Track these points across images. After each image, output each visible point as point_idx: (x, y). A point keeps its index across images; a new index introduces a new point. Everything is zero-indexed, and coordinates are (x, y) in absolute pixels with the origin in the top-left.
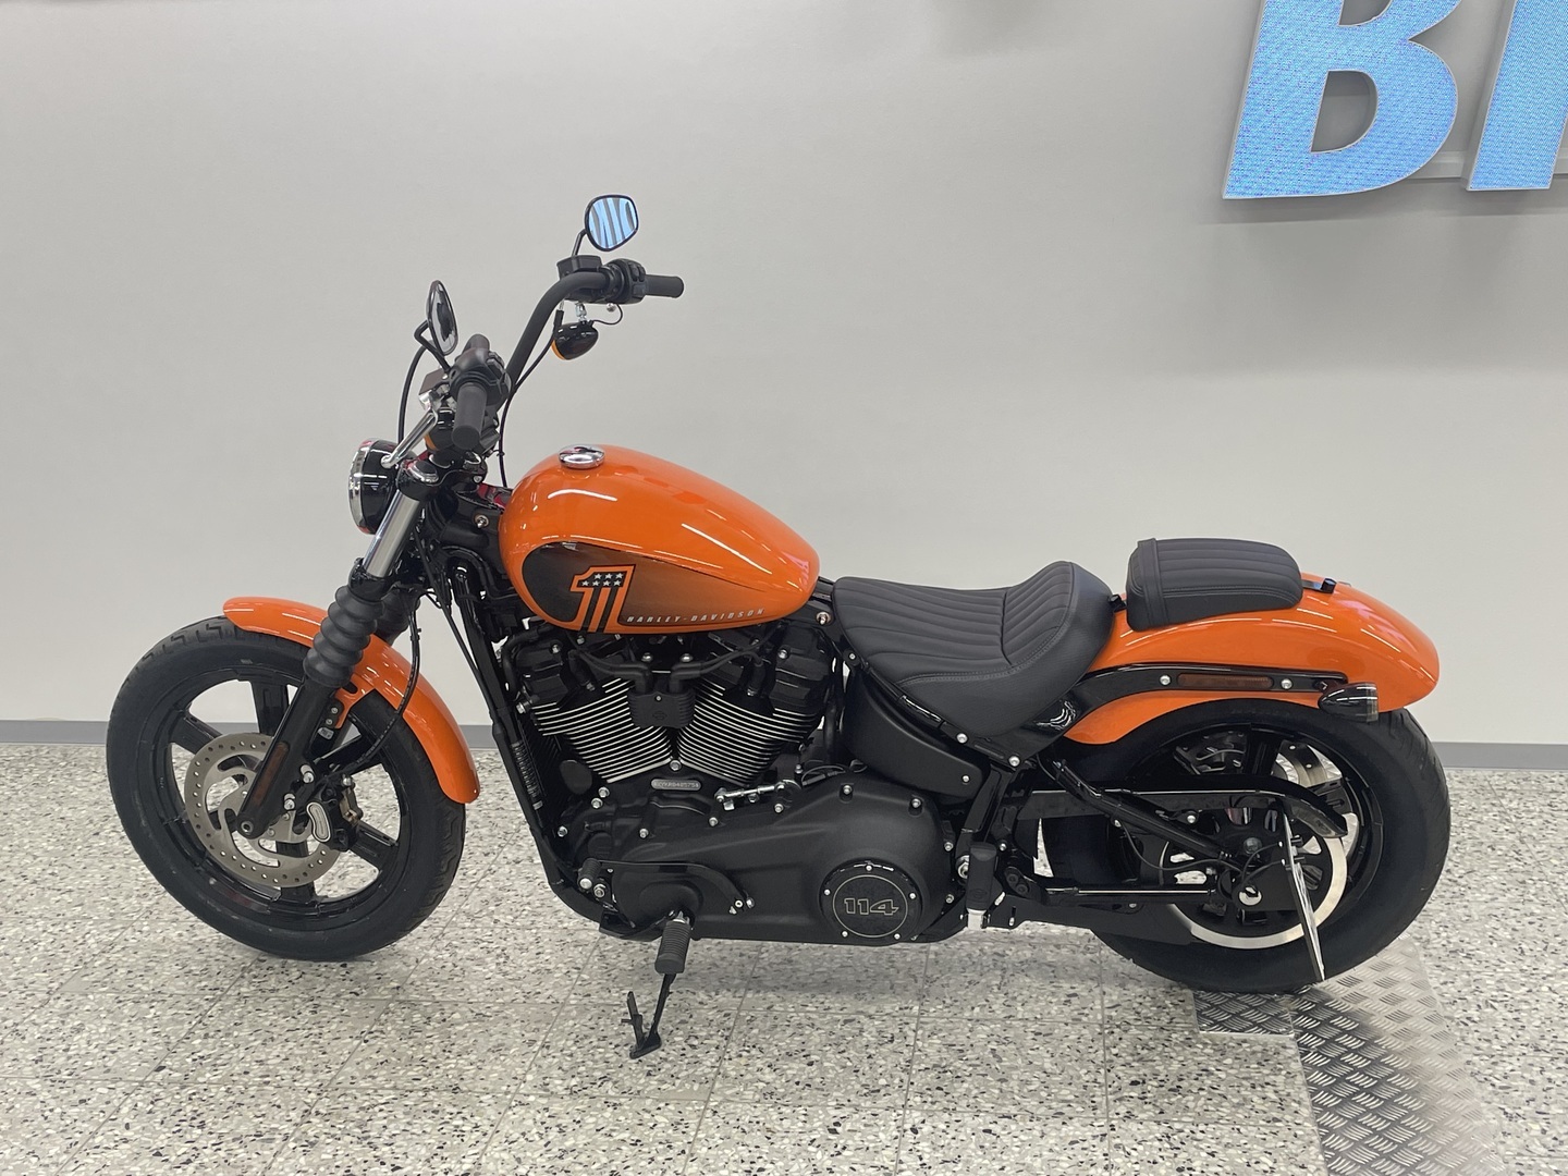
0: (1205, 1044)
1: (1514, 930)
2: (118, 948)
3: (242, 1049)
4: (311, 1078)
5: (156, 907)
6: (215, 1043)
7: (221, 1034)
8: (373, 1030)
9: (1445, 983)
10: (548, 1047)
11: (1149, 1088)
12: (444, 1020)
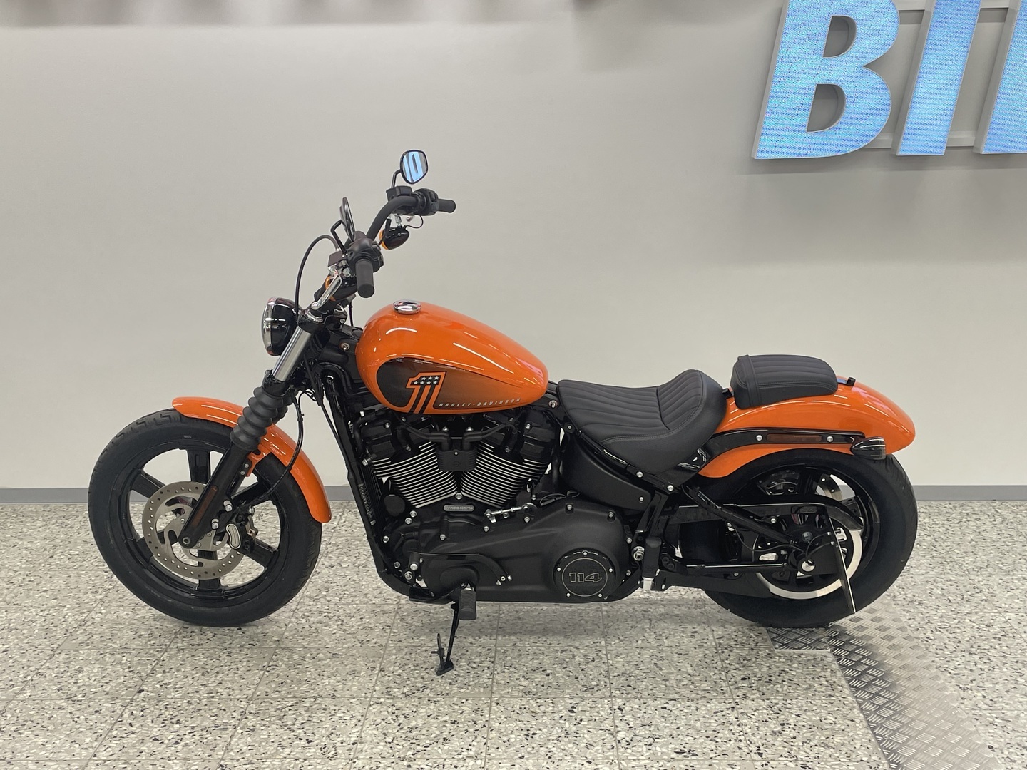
0: (780, 656)
1: (942, 589)
2: (89, 623)
3: (190, 678)
4: (240, 694)
5: (105, 598)
6: (171, 676)
7: (173, 670)
8: (270, 664)
9: (910, 619)
10: (384, 671)
11: (753, 681)
12: (314, 658)
